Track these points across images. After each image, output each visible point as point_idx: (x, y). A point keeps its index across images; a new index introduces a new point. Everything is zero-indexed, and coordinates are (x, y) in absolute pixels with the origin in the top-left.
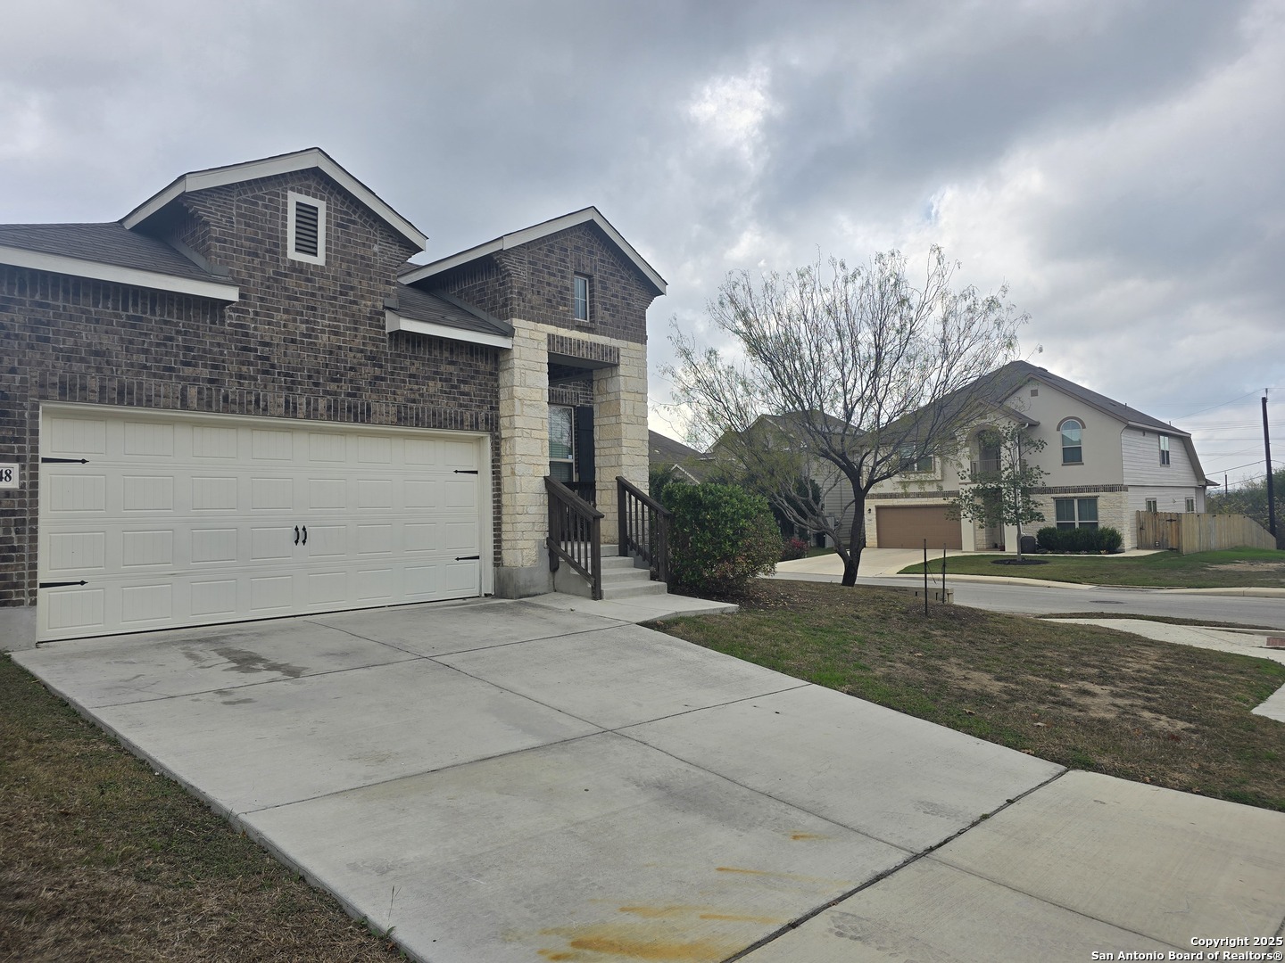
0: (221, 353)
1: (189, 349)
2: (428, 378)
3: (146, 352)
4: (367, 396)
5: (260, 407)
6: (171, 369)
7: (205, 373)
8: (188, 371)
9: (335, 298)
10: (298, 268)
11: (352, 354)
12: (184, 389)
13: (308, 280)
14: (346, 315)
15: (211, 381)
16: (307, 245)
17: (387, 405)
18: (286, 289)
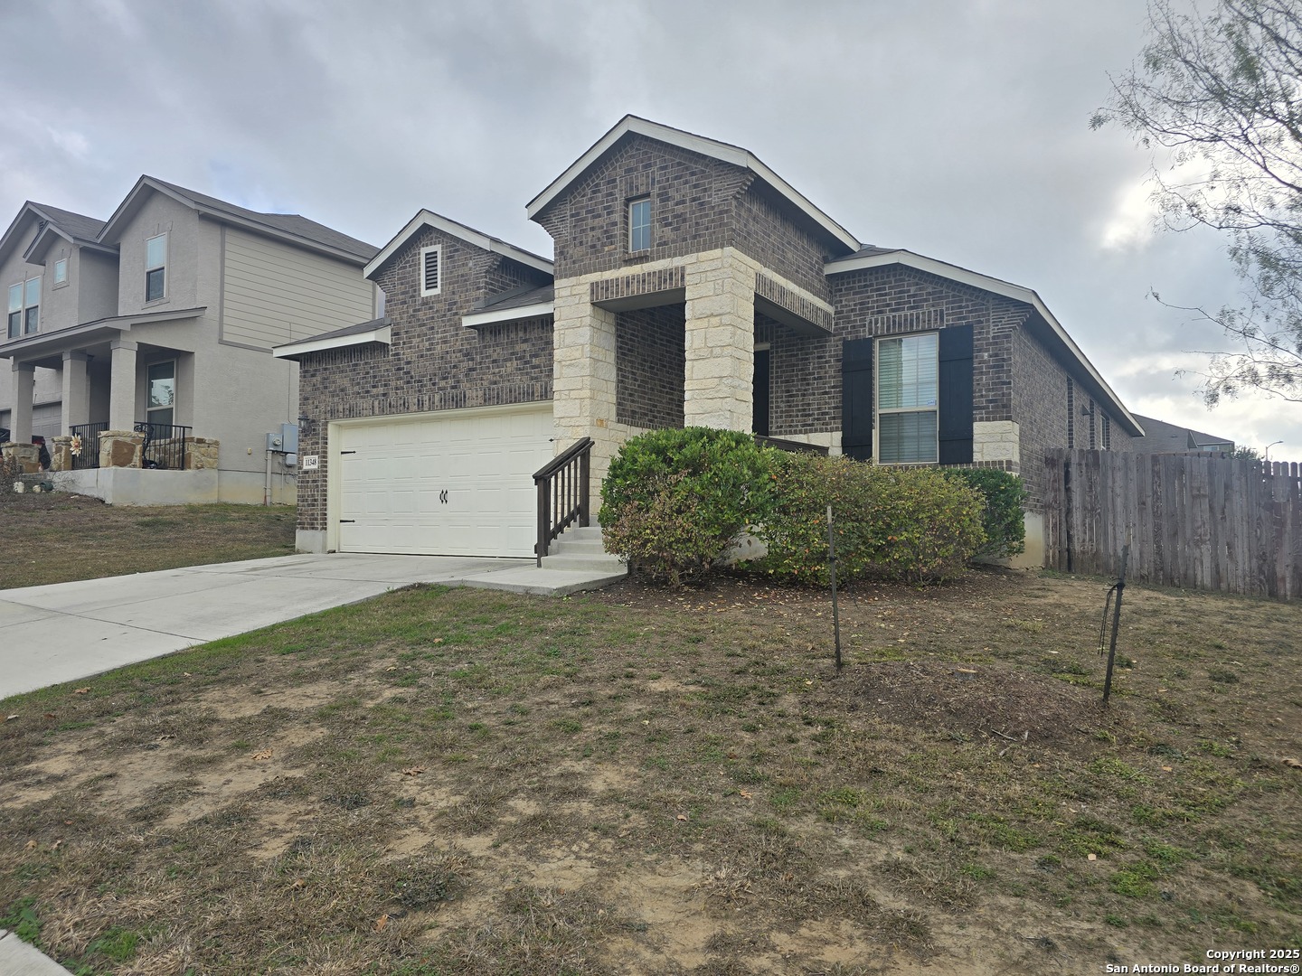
0: (388, 376)
1: (375, 377)
2: (506, 360)
3: (358, 384)
4: (464, 385)
5: (405, 407)
6: (367, 392)
7: (381, 390)
8: (374, 391)
9: (445, 315)
10: (426, 302)
11: (454, 355)
12: (373, 403)
13: (431, 308)
14: (451, 326)
15: (384, 395)
16: (431, 284)
17: (477, 391)
18: (419, 320)
